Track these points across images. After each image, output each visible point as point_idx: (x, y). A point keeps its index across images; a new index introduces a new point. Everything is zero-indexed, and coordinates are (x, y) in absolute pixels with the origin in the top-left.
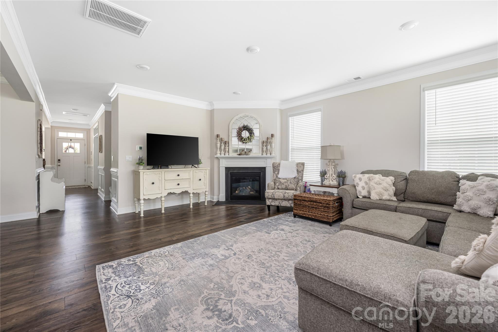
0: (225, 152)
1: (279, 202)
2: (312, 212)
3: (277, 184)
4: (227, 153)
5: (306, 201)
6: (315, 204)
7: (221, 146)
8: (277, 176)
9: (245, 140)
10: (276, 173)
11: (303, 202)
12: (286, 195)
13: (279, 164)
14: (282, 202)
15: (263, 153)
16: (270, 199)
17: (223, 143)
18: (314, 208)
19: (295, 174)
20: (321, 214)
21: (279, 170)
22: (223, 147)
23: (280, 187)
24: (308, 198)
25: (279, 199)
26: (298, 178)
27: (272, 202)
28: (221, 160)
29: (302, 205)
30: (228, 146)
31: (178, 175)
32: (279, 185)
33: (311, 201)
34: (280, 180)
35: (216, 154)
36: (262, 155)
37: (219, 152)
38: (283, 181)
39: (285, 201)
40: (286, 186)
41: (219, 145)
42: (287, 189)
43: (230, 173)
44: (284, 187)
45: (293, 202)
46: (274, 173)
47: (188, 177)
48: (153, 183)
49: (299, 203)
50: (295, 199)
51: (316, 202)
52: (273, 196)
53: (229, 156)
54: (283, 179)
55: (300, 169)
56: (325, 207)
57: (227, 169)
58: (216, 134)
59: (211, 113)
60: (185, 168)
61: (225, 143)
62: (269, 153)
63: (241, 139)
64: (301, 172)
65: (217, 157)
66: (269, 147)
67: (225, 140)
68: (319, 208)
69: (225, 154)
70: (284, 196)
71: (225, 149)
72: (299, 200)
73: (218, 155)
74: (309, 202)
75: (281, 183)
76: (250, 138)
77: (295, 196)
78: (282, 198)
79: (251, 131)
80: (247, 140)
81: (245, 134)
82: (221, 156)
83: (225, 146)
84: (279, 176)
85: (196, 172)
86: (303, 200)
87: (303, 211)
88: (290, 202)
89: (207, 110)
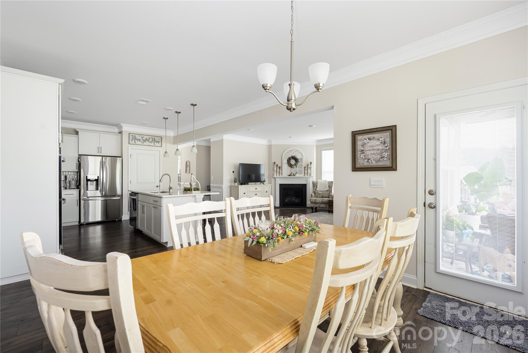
0: (279, 174)
1: (319, 205)
3: (317, 195)
4: (281, 175)
7: (277, 170)
8: (316, 190)
9: (293, 166)
10: (315, 187)
12: (324, 201)
13: (317, 182)
14: (321, 205)
15: (305, 175)
16: (313, 203)
17: (278, 168)
19: (327, 189)
21: (317, 186)
22: (278, 171)
23: (318, 196)
25: (319, 203)
26: (329, 191)
27: (314, 205)
28: (276, 179)
30: (282, 170)
31: (256, 189)
32: (318, 195)
34: (318, 192)
35: (274, 175)
36: (304, 176)
37: (275, 174)
38: (320, 192)
39: (322, 204)
40: (322, 196)
41: (275, 169)
42: (323, 198)
43: (283, 188)
44: (321, 196)
45: (328, 204)
46: (314, 187)
47: (261, 190)
48: (245, 193)
49: (332, 204)
50: (329, 202)
52: (315, 201)
53: (282, 177)
54: (320, 191)
55: (330, 185)
57: (281, 185)
58: (273, 161)
59: (270, 147)
60: (255, 184)
61: (280, 168)
62: (309, 174)
63: (291, 166)
64: (331, 187)
65: (274, 177)
66: (309, 171)
67: (279, 166)
69: (279, 175)
70: (322, 201)
71: (279, 171)
73: (275, 176)
75: (319, 194)
76: (296, 164)
77: (329, 200)
78: (321, 202)
79: (297, 160)
80: (294, 166)
81: (293, 162)
82: (277, 177)
83: (280, 170)
84: (317, 190)
85: (264, 187)
88: (326, 204)
89: (266, 145)
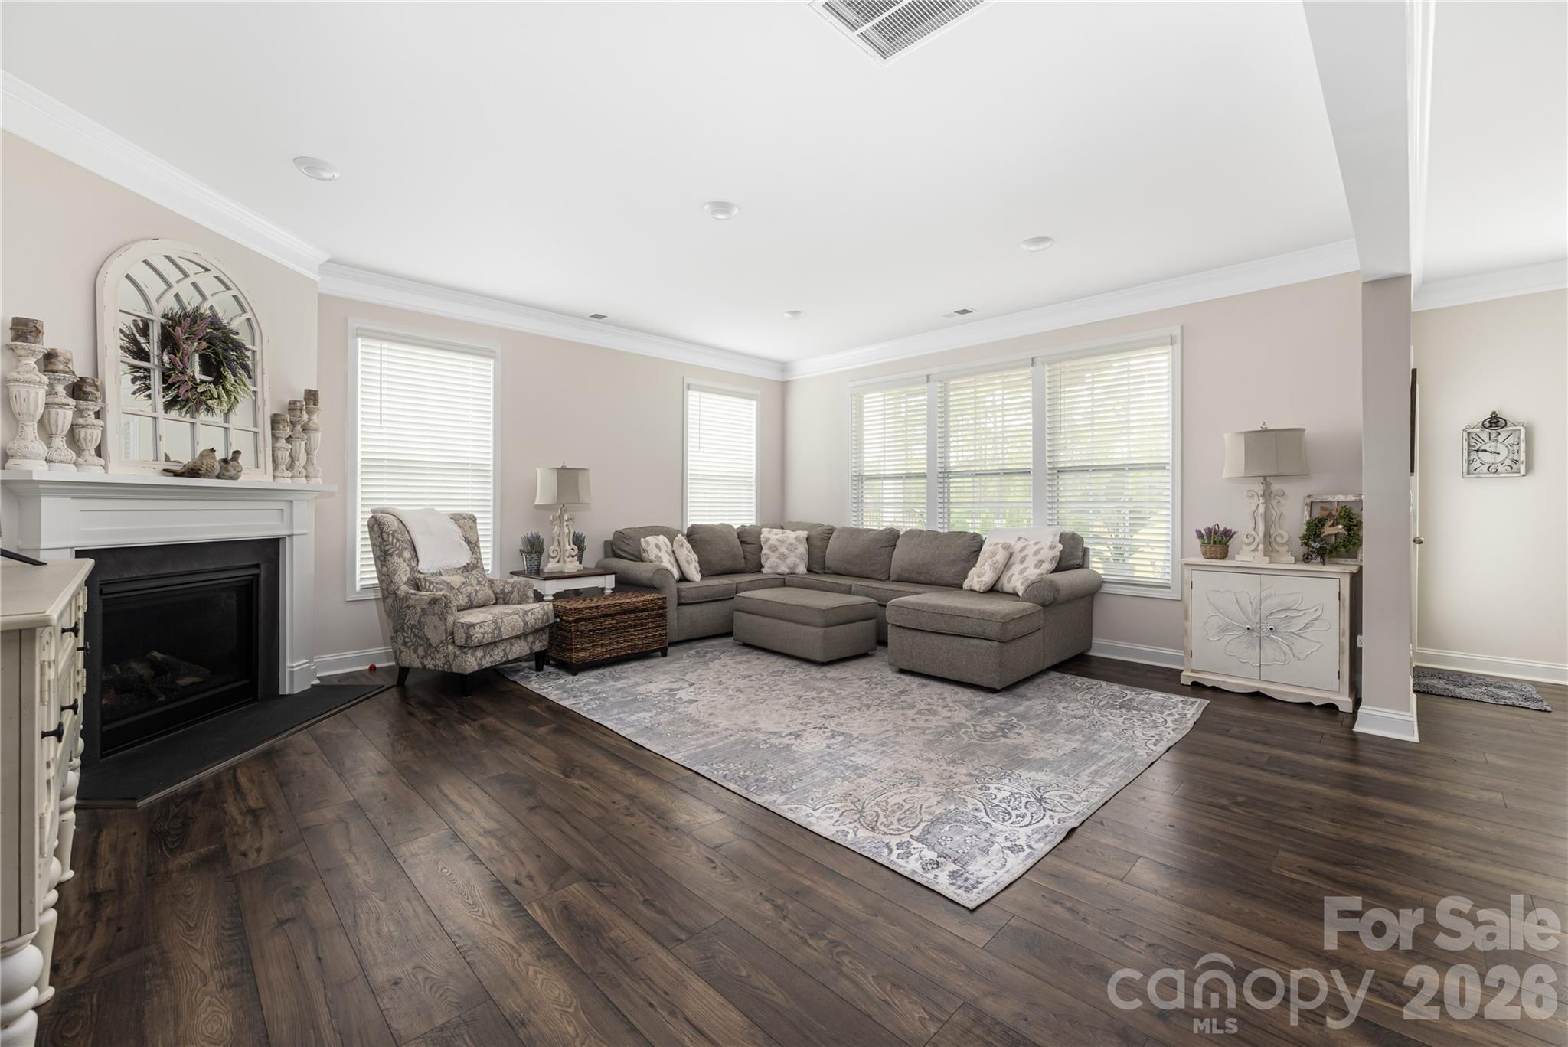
2: (625, 641)
5: (610, 615)
6: (632, 616)
11: (601, 623)
12: (531, 619)
18: (631, 627)
20: (646, 637)
24: (615, 605)
29: (600, 629)
33: (625, 612)
39: (518, 641)
49: (590, 627)
51: (635, 610)
56: (655, 616)
68: (642, 625)
72: (590, 619)
74: (619, 617)
86: (601, 616)
87: (602, 645)
88: (530, 638)
